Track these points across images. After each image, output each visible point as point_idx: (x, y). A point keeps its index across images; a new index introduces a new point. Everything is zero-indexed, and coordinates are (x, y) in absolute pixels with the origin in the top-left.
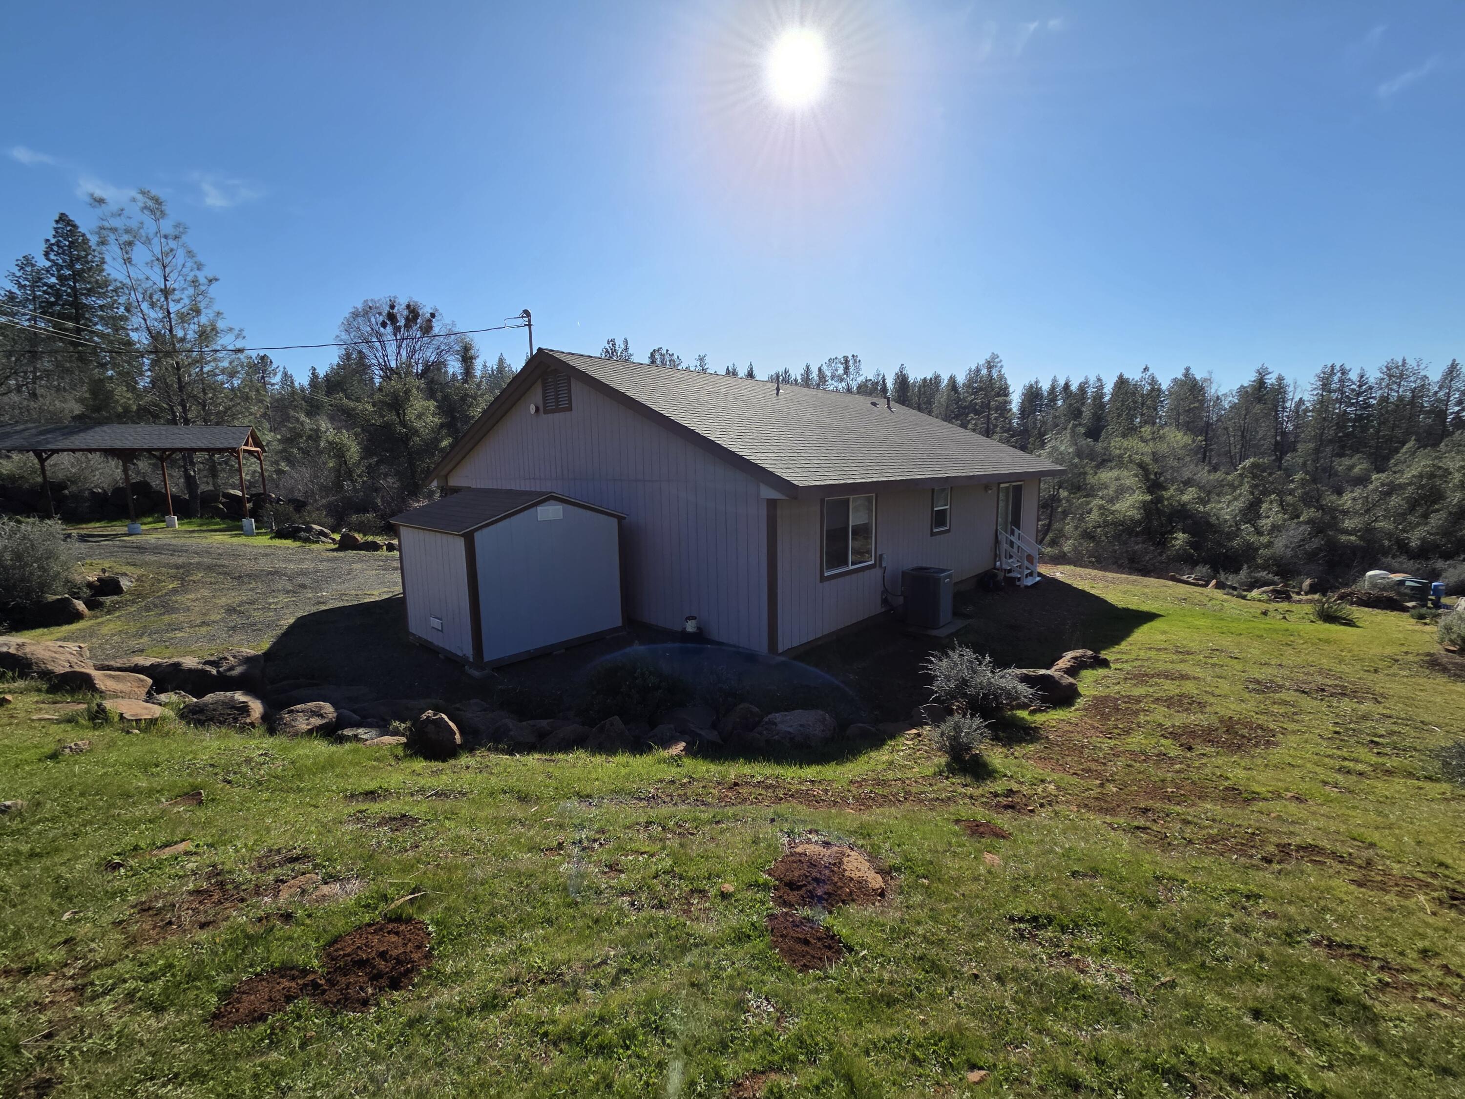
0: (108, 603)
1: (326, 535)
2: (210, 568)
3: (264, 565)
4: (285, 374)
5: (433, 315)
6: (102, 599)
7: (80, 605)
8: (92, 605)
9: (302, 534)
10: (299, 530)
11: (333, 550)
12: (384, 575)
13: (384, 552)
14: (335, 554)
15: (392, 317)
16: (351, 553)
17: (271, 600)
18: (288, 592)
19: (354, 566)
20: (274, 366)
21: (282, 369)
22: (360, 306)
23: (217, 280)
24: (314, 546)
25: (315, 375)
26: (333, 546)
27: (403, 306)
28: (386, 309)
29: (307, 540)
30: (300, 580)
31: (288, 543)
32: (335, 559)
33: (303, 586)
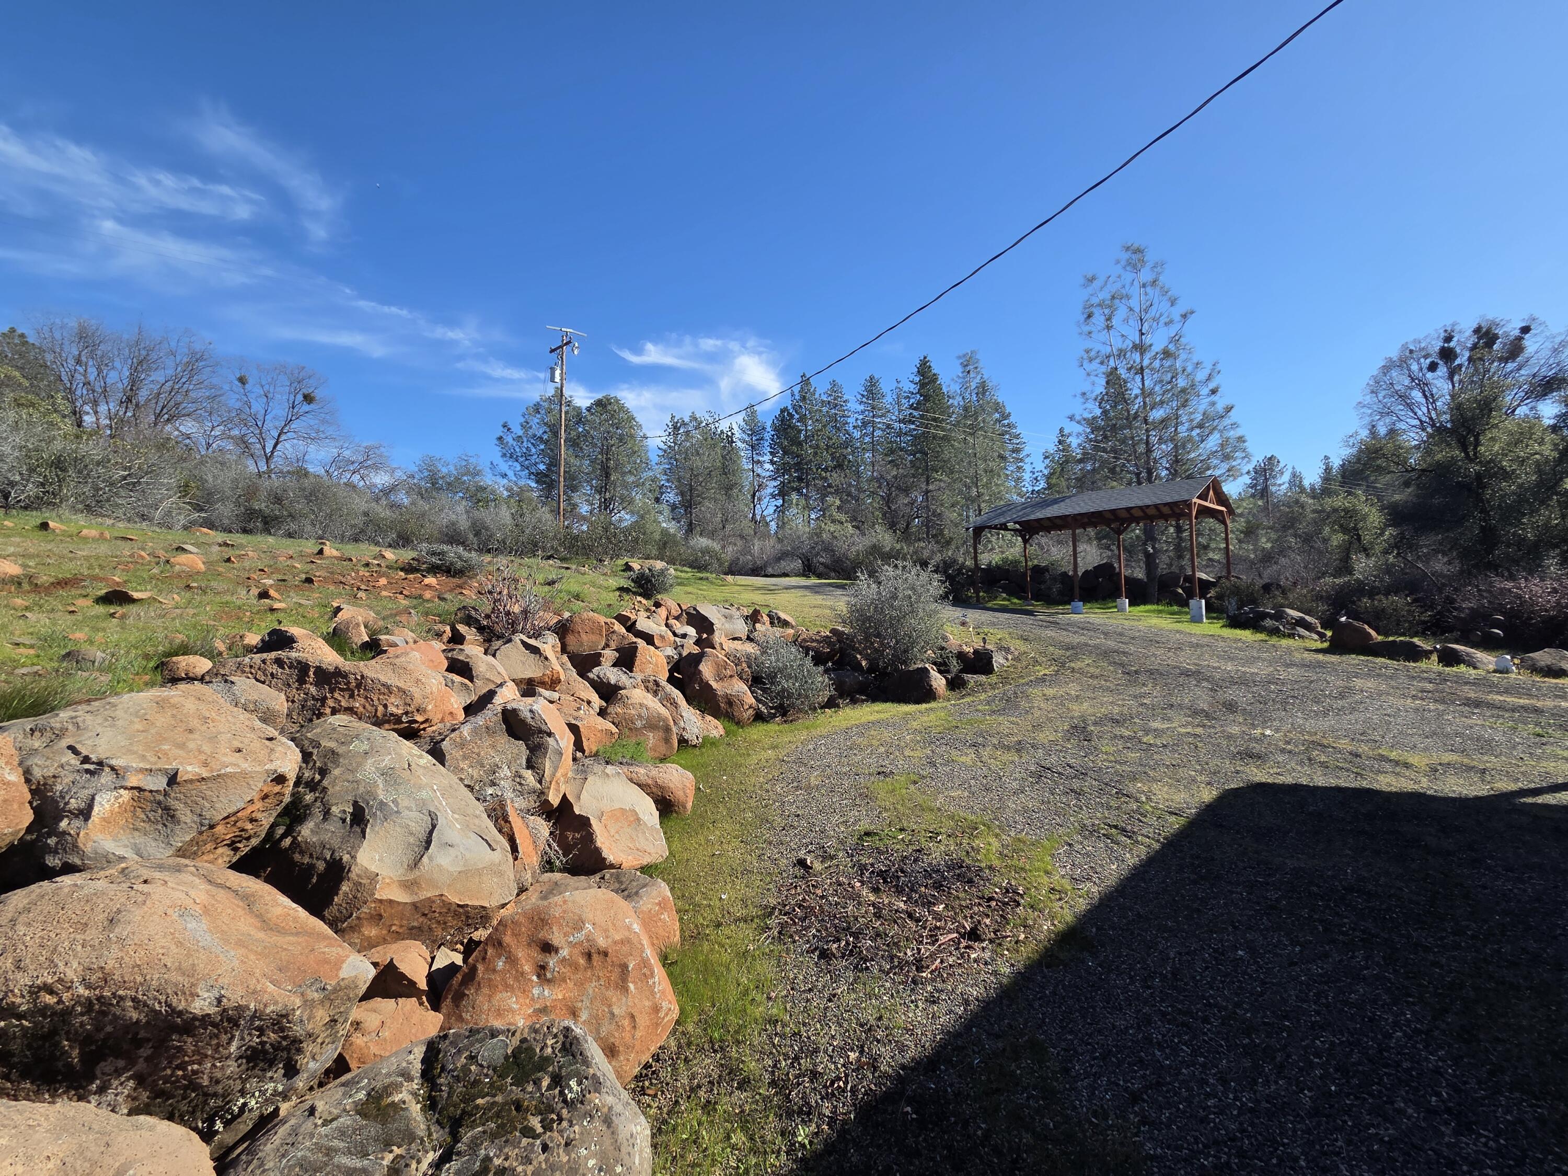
0: (972, 683)
1: (1308, 627)
2: (1106, 654)
3: (1186, 660)
4: (1294, 475)
5: (1526, 330)
6: (967, 677)
7: (938, 681)
8: (955, 684)
9: (1268, 623)
10: (1265, 615)
11: (1318, 651)
12: (1440, 715)
13: (1433, 665)
14: (1320, 657)
15: (1447, 354)
16: (1354, 659)
17: (1155, 725)
18: (1195, 713)
19: (1358, 683)
20: (1281, 465)
21: (1290, 470)
22: (1394, 354)
23: (1192, 312)
24: (1285, 642)
25: (1328, 469)
26: (1319, 645)
27: (1469, 332)
28: (1438, 345)
29: (1274, 632)
30: (1231, 694)
31: (1246, 635)
32: (1320, 665)
33: (1231, 707)
